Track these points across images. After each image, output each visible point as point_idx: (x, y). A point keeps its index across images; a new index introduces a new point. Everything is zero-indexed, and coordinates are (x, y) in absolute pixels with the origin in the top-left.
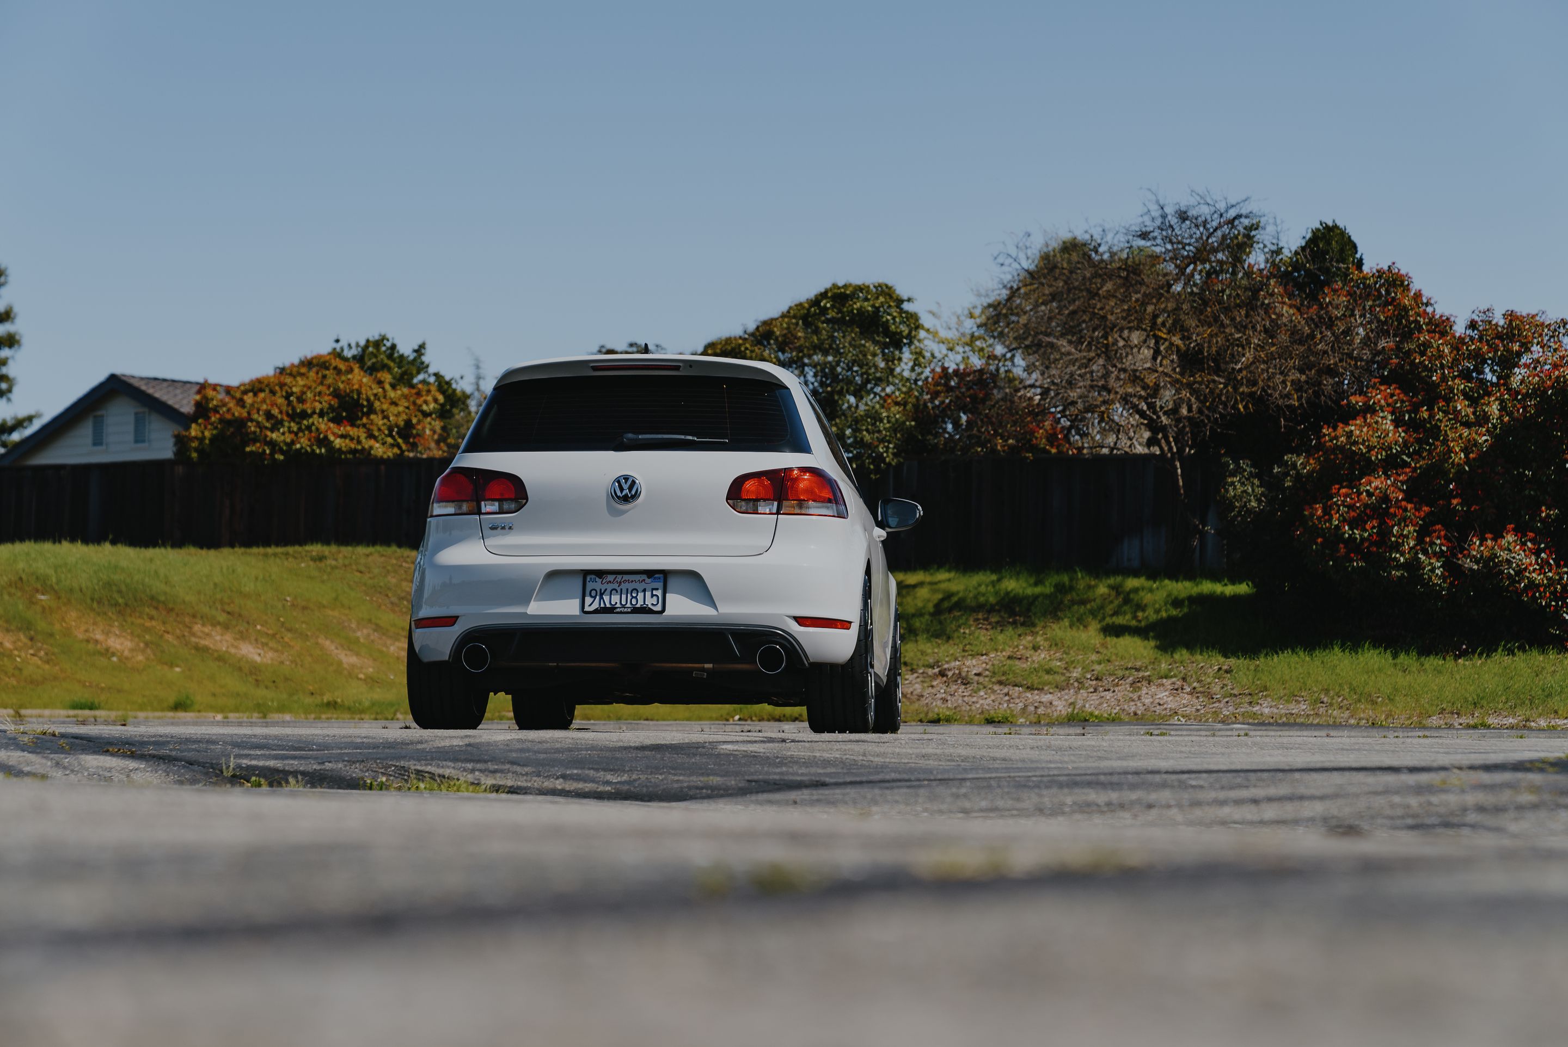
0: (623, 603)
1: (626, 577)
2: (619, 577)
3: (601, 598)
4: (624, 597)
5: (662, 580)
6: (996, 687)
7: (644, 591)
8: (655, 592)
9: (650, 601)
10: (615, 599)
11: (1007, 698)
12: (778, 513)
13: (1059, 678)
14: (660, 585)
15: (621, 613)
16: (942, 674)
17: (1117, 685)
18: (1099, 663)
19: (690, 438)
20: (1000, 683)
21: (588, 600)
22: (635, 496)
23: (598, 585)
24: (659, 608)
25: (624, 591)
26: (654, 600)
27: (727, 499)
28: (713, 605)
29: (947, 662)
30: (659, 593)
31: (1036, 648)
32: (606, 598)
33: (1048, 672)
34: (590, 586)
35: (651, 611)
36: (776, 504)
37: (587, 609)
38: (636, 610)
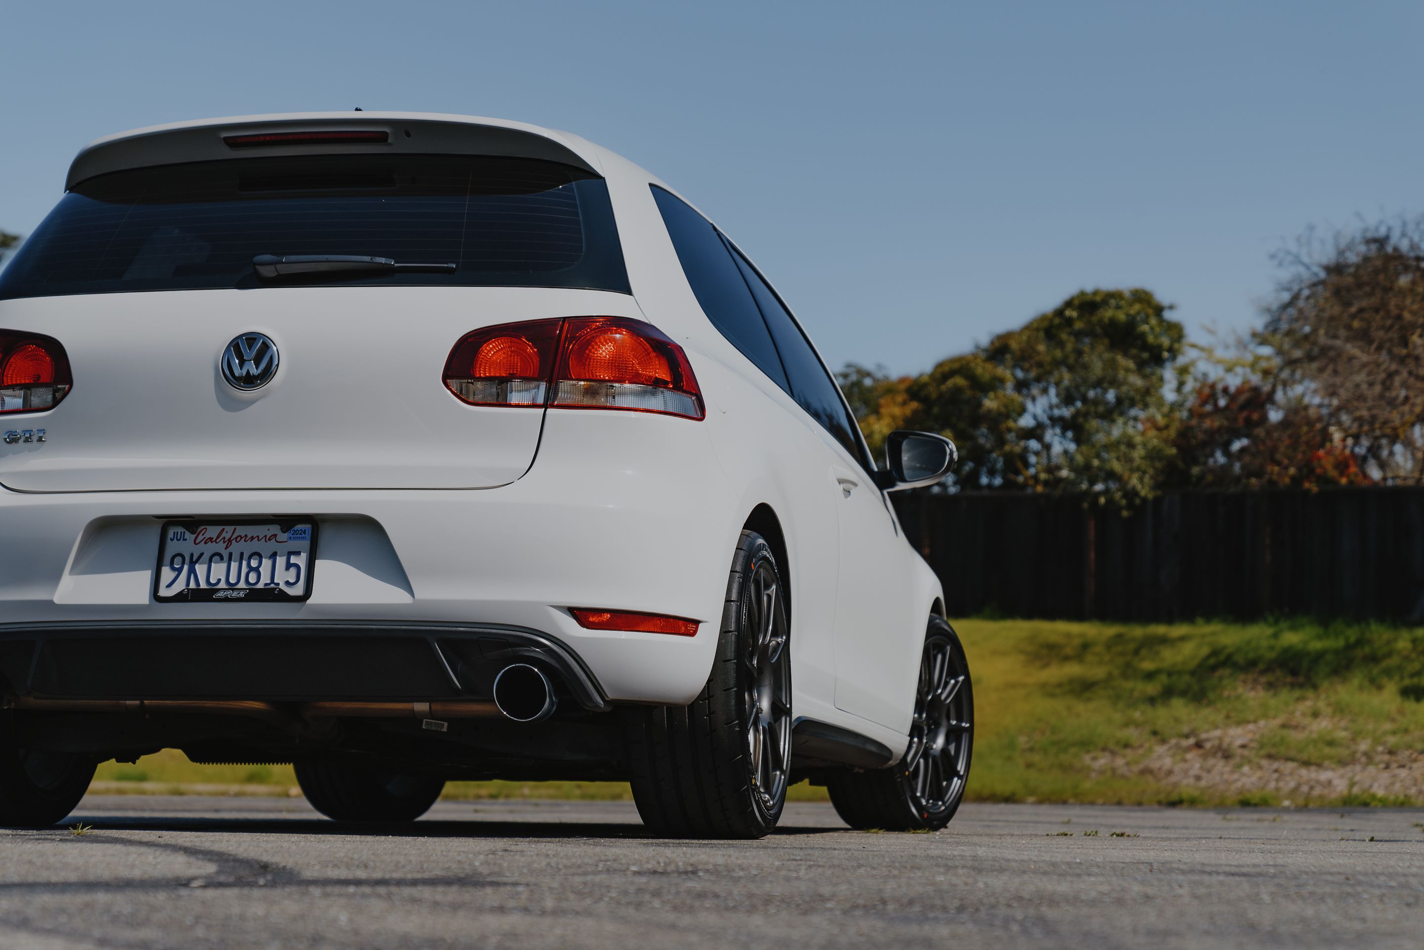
0: (233, 580)
1: (241, 530)
2: (229, 529)
3: (192, 571)
4: (234, 566)
5: (308, 535)
6: (1264, 762)
7: (273, 556)
8: (293, 560)
9: (283, 577)
10: (218, 571)
11: (1275, 776)
12: (546, 406)
13: (1343, 752)
14: (306, 544)
15: (226, 600)
16: (1199, 745)
17: (1415, 760)
18: (1394, 733)
19: (383, 260)
20: (1270, 757)
21: (167, 574)
22: (267, 374)
23: (186, 545)
24: (298, 590)
25: (236, 556)
26: (291, 576)
27: (446, 378)
28: (406, 585)
29: (1207, 731)
30: (301, 560)
31: (1316, 715)
32: (201, 569)
33: (1331, 743)
34: (172, 548)
35: (279, 596)
36: (543, 386)
37: (163, 592)
38: (255, 595)
